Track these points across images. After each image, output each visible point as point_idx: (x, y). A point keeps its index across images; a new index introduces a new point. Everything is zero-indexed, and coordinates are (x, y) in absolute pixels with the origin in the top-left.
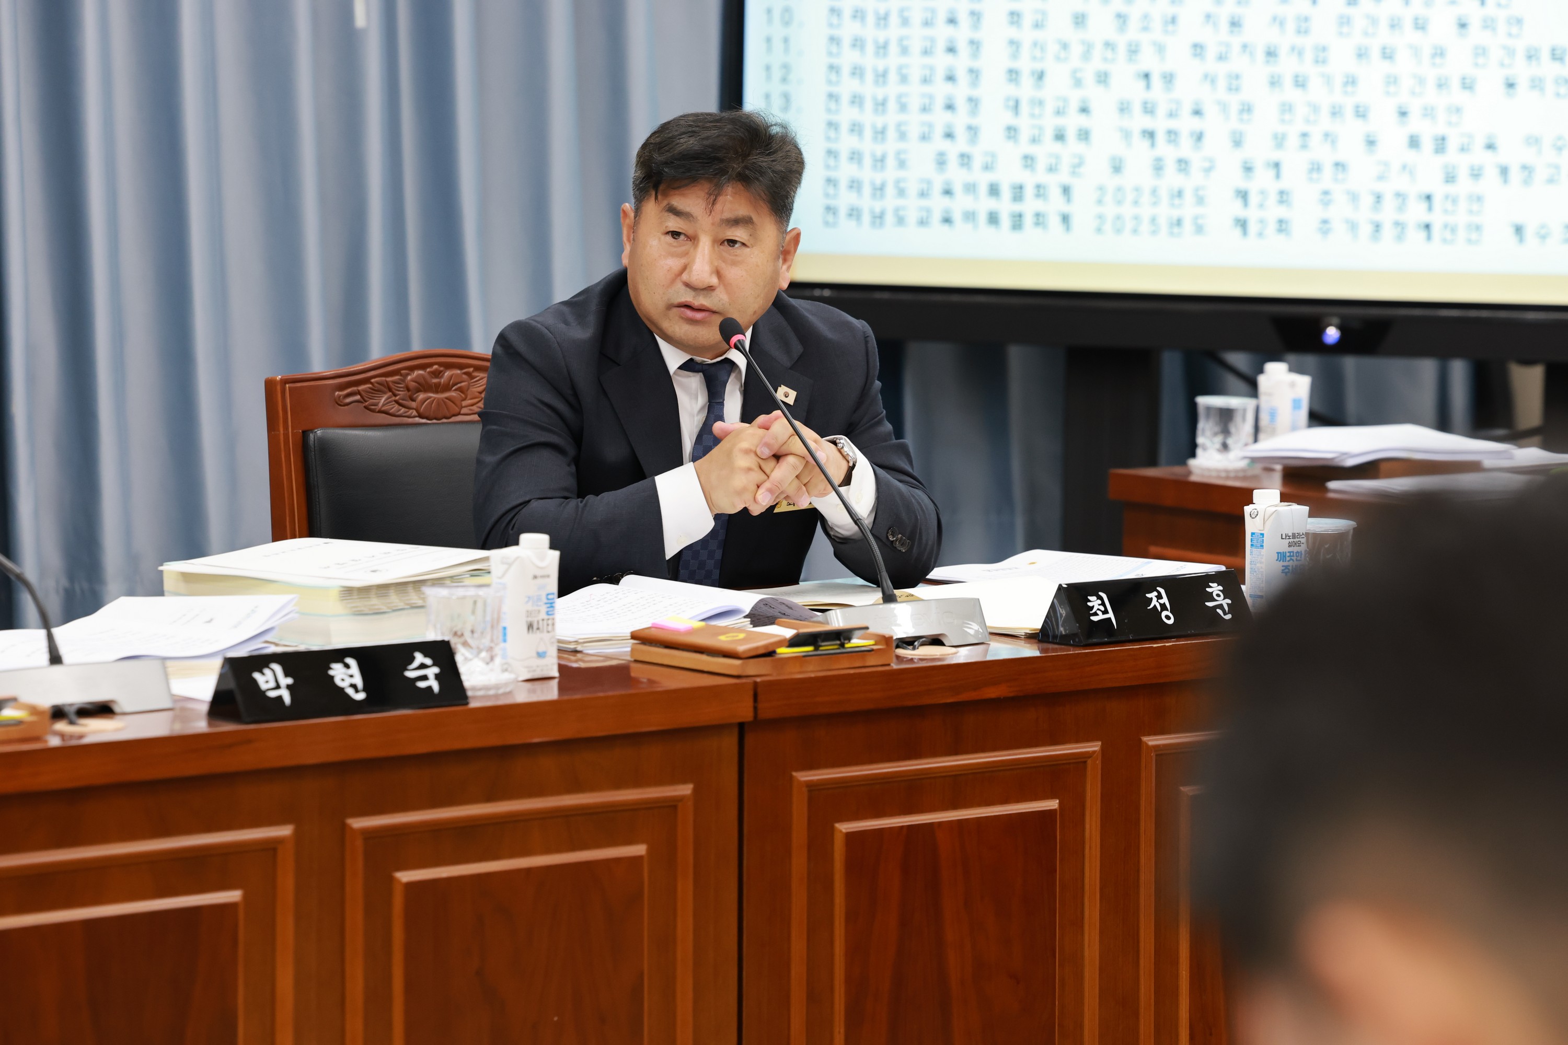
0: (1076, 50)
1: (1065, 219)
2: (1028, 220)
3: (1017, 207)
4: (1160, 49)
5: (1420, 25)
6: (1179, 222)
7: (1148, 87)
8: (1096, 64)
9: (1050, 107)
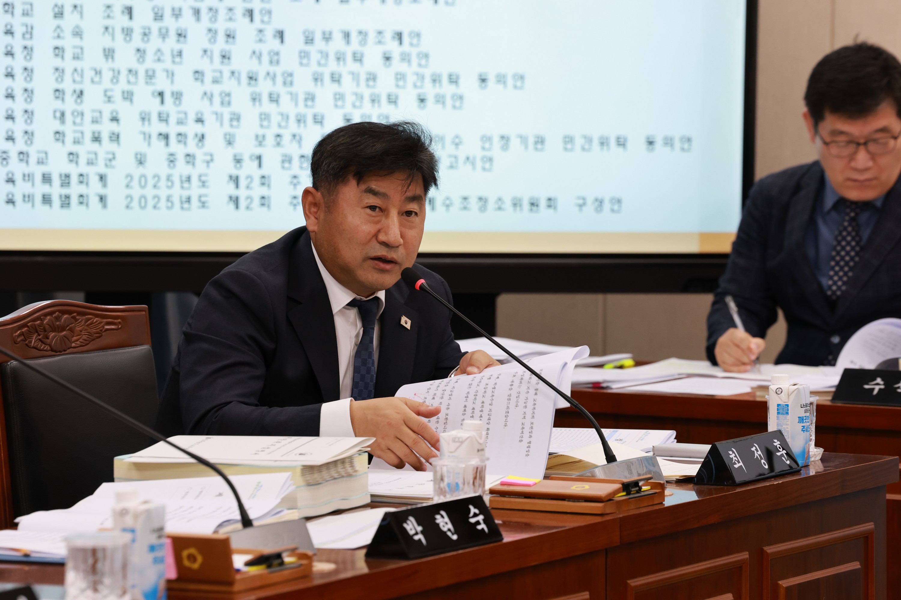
0: (107, 75)
1: (102, 199)
2: (74, 200)
3: (65, 191)
4: (171, 75)
5: (358, 58)
6: (189, 200)
7: (162, 102)
8: (123, 85)
9: (88, 118)
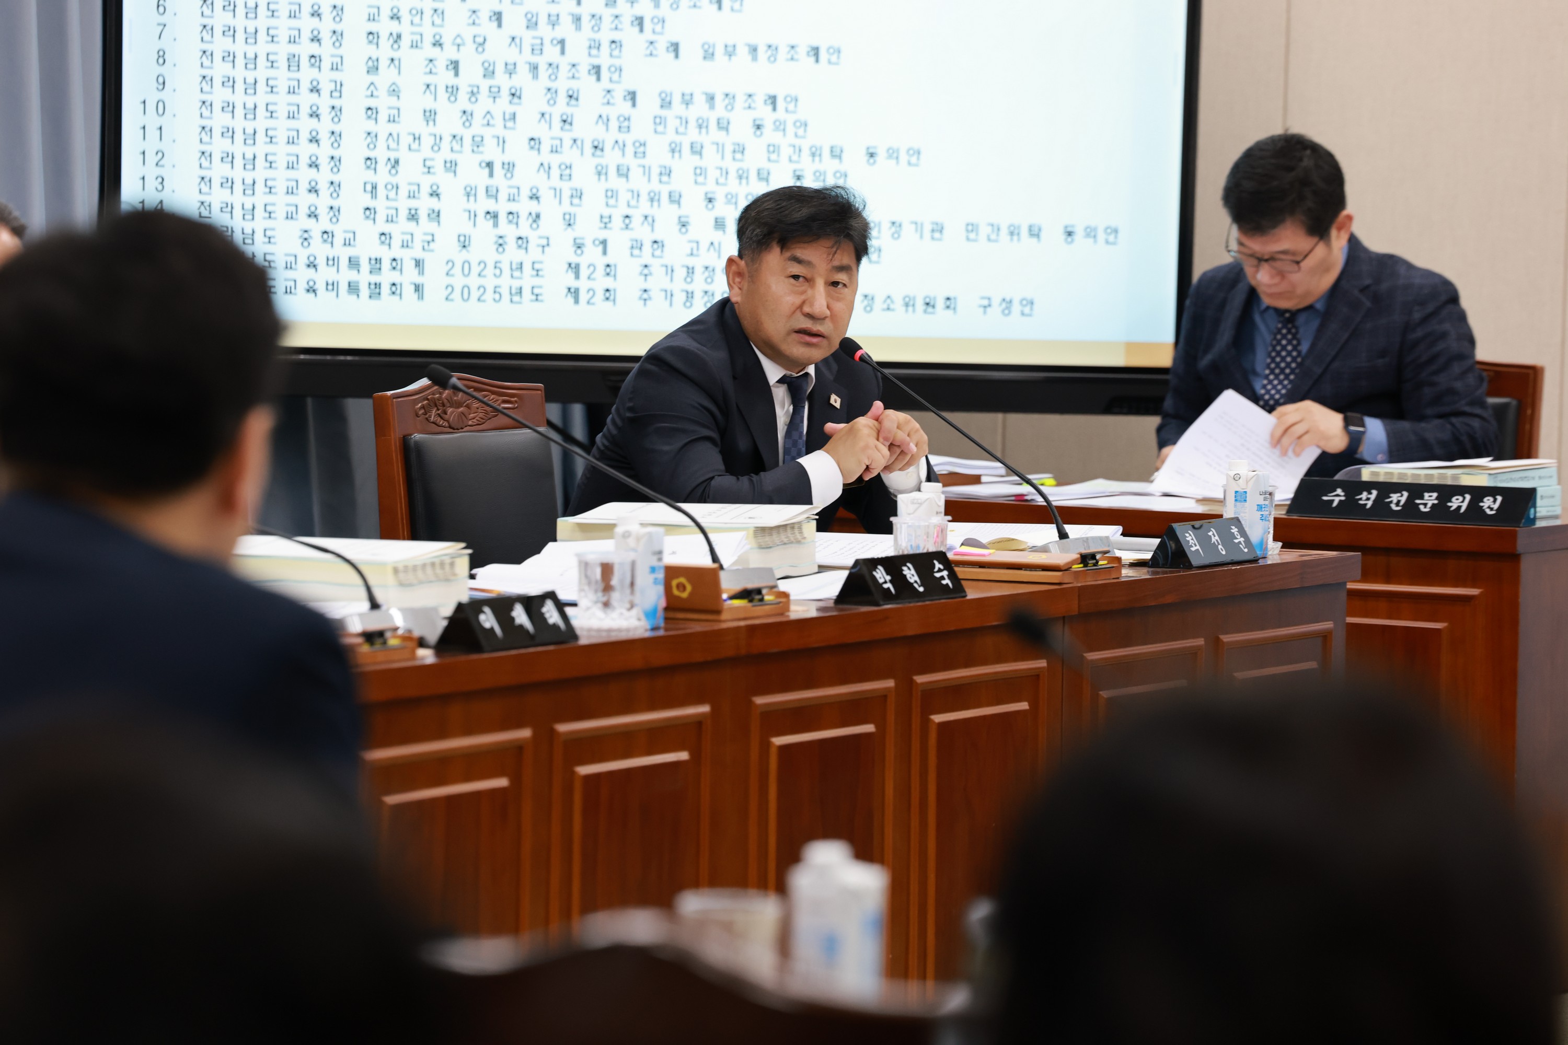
0: (427, 141)
1: (418, 288)
2: (386, 289)
3: (374, 279)
4: (502, 142)
5: (723, 126)
6: (520, 291)
7: (491, 175)
8: (445, 154)
9: (403, 192)
